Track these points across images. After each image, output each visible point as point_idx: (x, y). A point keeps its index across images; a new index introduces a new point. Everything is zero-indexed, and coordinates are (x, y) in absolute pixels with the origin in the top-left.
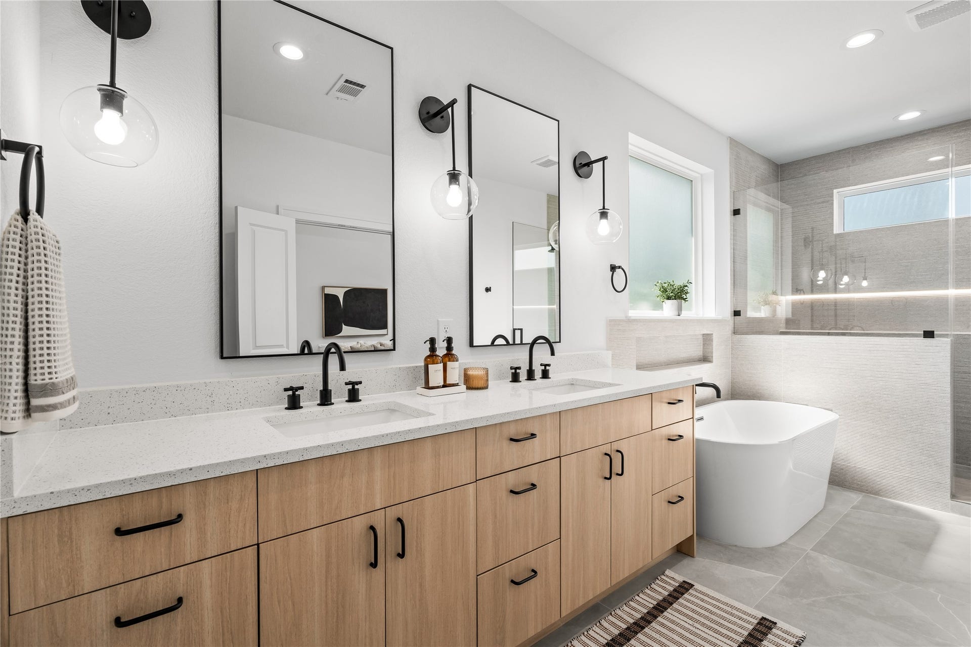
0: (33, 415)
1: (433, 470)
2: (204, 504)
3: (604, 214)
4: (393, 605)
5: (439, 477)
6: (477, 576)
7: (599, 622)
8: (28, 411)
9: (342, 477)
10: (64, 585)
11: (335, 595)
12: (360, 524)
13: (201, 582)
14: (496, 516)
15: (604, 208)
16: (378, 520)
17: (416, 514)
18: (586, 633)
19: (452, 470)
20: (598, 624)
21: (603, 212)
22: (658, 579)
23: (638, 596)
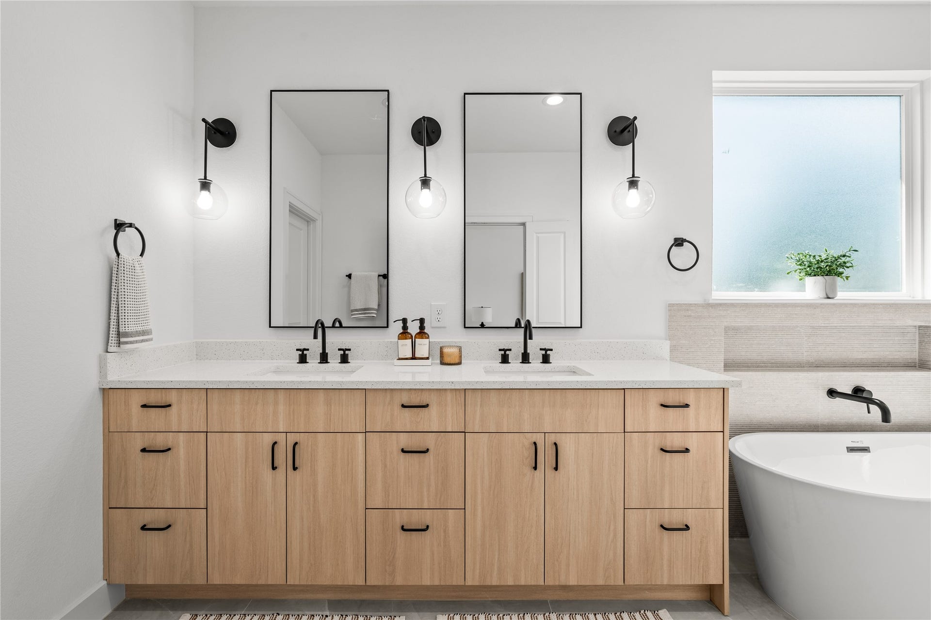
0: (121, 345)
1: (325, 414)
2: (181, 402)
3: (633, 183)
4: (292, 502)
5: (330, 421)
6: (366, 509)
7: (524, 614)
8: (119, 343)
9: (257, 404)
10: (126, 426)
11: (251, 479)
12: (268, 439)
13: (179, 444)
14: (386, 466)
15: (633, 176)
16: (281, 438)
17: (310, 443)
18: (501, 615)
19: (342, 418)
20: (521, 615)
21: (633, 180)
22: (640, 612)
23: (595, 615)
